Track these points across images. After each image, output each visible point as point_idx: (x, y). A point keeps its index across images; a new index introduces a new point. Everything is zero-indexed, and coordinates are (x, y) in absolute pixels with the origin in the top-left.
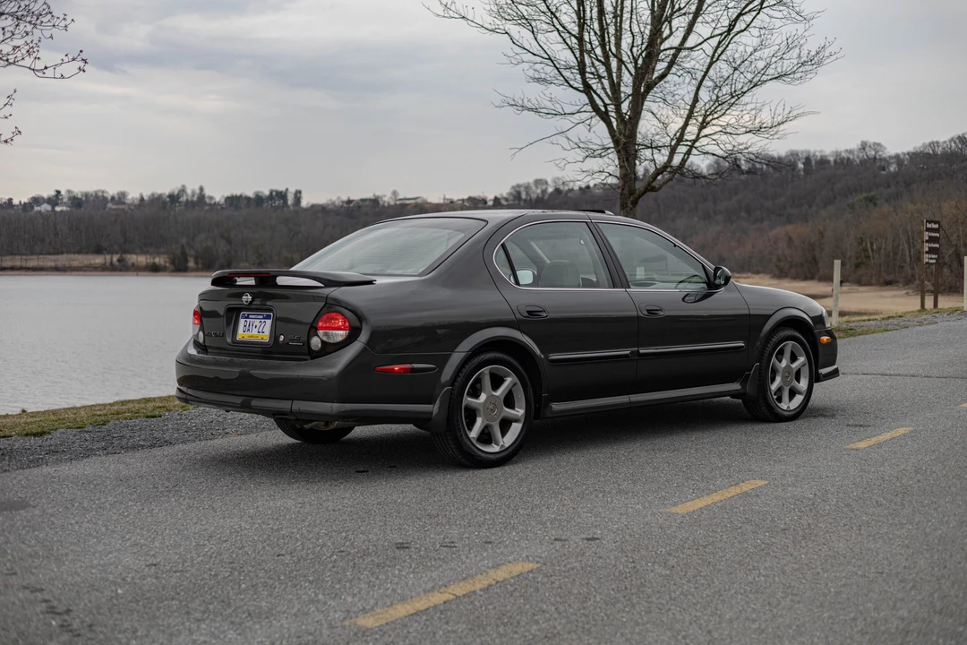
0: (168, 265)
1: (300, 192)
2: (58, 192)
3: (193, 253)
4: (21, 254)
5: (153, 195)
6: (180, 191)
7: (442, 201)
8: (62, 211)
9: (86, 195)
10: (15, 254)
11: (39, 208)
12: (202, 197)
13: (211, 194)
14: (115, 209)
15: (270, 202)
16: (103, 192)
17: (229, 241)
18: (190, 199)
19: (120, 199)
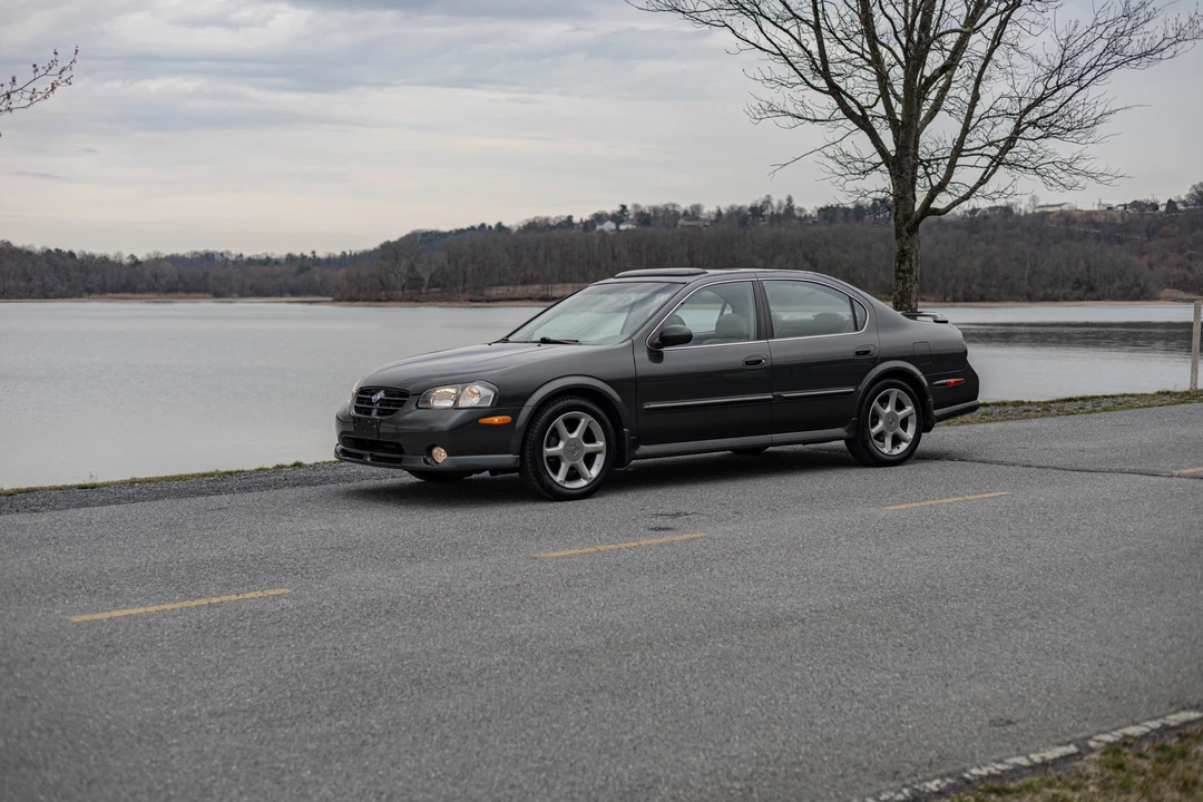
2: (624, 207)
4: (573, 282)
5: (732, 208)
6: (764, 202)
7: (1096, 208)
8: (627, 230)
9: (655, 210)
10: (568, 282)
11: (601, 227)
12: (790, 209)
13: (801, 206)
14: (688, 226)
15: (873, 214)
16: (674, 206)
18: (775, 212)
19: (694, 214)
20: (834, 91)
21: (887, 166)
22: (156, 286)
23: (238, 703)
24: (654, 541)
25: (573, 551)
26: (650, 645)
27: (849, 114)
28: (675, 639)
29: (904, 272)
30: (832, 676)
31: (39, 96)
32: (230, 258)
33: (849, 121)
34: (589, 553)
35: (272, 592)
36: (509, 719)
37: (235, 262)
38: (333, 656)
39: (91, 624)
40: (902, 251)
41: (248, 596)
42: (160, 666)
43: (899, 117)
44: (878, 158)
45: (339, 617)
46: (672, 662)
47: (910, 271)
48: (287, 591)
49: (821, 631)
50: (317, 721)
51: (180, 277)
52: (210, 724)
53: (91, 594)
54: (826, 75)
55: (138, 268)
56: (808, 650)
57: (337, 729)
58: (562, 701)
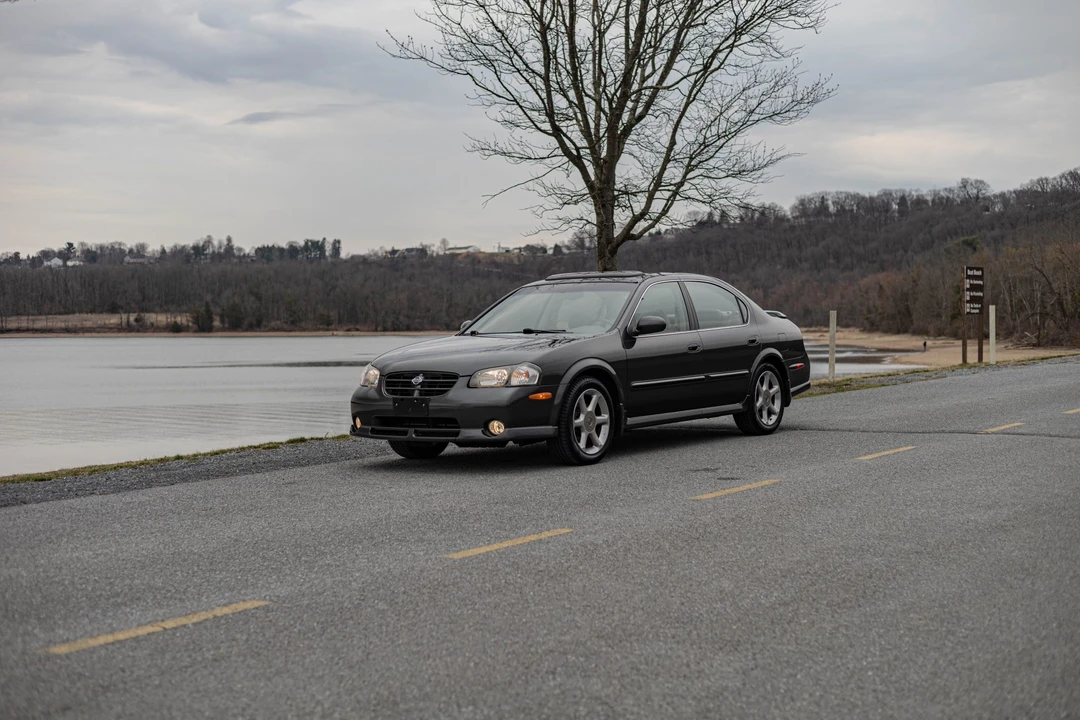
0: (190, 324)
1: (339, 242)
3: (219, 310)
4: (28, 315)
5: (175, 247)
6: (205, 242)
8: (74, 266)
9: (102, 248)
10: (21, 315)
11: (49, 263)
12: (230, 248)
13: (240, 246)
14: (133, 263)
15: (305, 254)
16: (120, 244)
17: (258, 297)
18: (216, 251)
19: (139, 252)
27: (567, 152)
33: (567, 159)
43: (602, 161)
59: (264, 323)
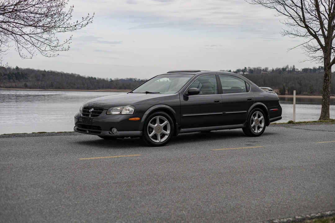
0: (278, 92)
3: (287, 88)
5: (277, 68)
6: (286, 67)
8: (246, 74)
9: (255, 69)
11: (239, 73)
12: (294, 69)
13: (297, 68)
14: (264, 73)
15: (319, 71)
16: (260, 67)
17: (300, 84)
18: (289, 70)
19: (266, 70)
20: (307, 27)
21: (322, 49)
22: (117, 87)
23: (122, 181)
24: (247, 148)
25: (223, 149)
26: (243, 173)
27: (311, 34)
28: (251, 171)
29: (326, 80)
30: (298, 183)
31: (83, 26)
32: (137, 80)
33: (311, 36)
34: (227, 150)
35: (136, 155)
36: (199, 189)
37: (138, 81)
38: (150, 171)
39: (85, 160)
40: (326, 74)
41: (129, 156)
42: (102, 171)
43: (326, 35)
44: (319, 47)
45: (154, 162)
46: (249, 177)
47: (328, 80)
48: (140, 155)
49: (296, 172)
50: (143, 186)
51: (123, 85)
52: (113, 185)
53: (86, 153)
54: (304, 22)
55: (112, 82)
56: (291, 176)
57: (149, 188)
58: (215, 185)
59: (302, 93)
